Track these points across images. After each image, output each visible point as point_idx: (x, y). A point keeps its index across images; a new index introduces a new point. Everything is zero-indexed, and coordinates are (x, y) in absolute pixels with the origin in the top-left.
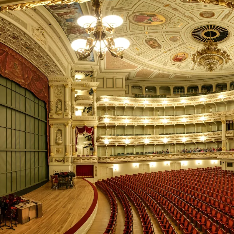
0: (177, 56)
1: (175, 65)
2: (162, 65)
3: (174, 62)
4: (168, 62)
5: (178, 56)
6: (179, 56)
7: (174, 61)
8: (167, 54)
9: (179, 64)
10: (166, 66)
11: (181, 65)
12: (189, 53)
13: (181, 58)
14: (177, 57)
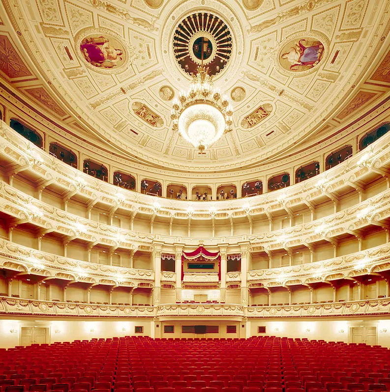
0: (102, 44)
1: (71, 58)
2: (41, 24)
3: (79, 51)
4: (66, 36)
5: (105, 45)
6: (106, 48)
7: (82, 47)
8: (92, 9)
9: (84, 67)
10: (47, 40)
11: (84, 74)
12: (131, 59)
13: (106, 55)
14: (99, 46)
